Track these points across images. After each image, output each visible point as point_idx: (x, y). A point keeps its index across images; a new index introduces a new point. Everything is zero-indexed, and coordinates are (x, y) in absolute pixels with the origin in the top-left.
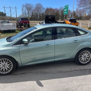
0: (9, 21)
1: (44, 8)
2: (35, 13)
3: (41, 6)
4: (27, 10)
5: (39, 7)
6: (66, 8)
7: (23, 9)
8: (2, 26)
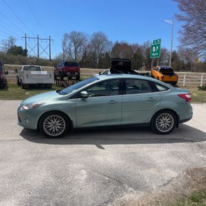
0: (41, 67)
1: (111, 42)
2: (90, 52)
3: (105, 39)
4: (73, 44)
5: (99, 40)
6: (156, 46)
7: (64, 44)
8: (27, 75)
